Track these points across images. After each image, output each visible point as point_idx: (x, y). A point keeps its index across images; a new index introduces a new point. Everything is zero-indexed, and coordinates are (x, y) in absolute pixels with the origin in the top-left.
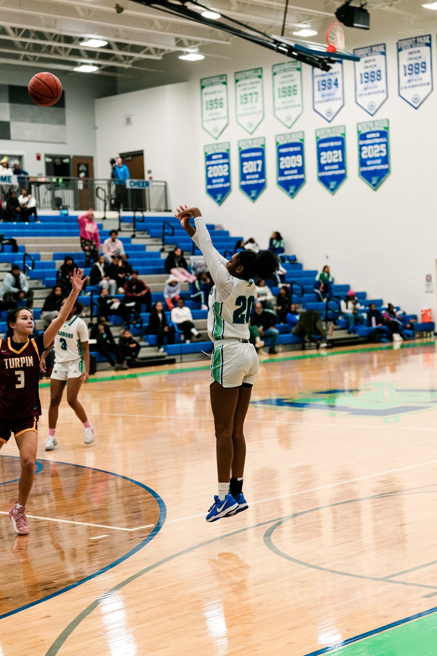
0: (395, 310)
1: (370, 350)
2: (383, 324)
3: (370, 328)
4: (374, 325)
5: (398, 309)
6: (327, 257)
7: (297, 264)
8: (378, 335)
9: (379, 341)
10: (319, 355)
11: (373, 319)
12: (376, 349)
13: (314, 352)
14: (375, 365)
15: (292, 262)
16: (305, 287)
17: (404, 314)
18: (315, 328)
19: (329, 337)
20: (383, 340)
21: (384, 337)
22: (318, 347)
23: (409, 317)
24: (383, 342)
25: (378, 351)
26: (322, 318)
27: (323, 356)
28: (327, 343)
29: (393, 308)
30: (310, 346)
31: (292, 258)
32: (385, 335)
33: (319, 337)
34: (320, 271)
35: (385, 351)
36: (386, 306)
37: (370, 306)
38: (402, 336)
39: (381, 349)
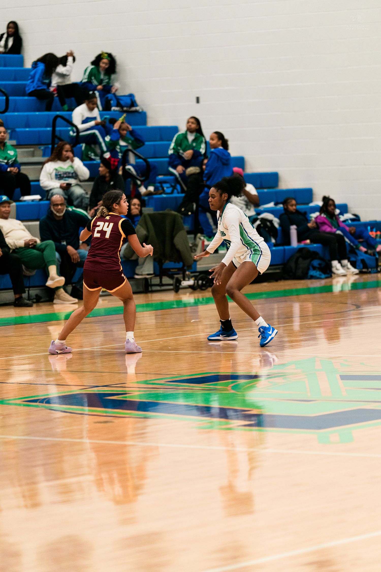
0: (337, 211)
1: (286, 294)
2: (312, 241)
3: (286, 247)
4: (295, 243)
5: (344, 209)
6: (198, 100)
7: (136, 111)
8: (303, 263)
9: (304, 276)
10: (179, 302)
11: (293, 229)
12: (298, 293)
13: (170, 297)
14: (296, 324)
15: (125, 109)
16: (150, 160)
17: (357, 218)
18: (173, 246)
19: (200, 266)
20: (312, 273)
21: (314, 268)
22: (177, 288)
23: (366, 225)
24: (312, 277)
25: (303, 297)
26: (187, 227)
27: (185, 305)
28: (196, 278)
29: (335, 206)
30: (161, 285)
31: (128, 101)
32: (316, 263)
33: (181, 264)
34: (183, 129)
35: (317, 296)
36: (320, 204)
37: (285, 203)
38: (354, 265)
39: (309, 291)
